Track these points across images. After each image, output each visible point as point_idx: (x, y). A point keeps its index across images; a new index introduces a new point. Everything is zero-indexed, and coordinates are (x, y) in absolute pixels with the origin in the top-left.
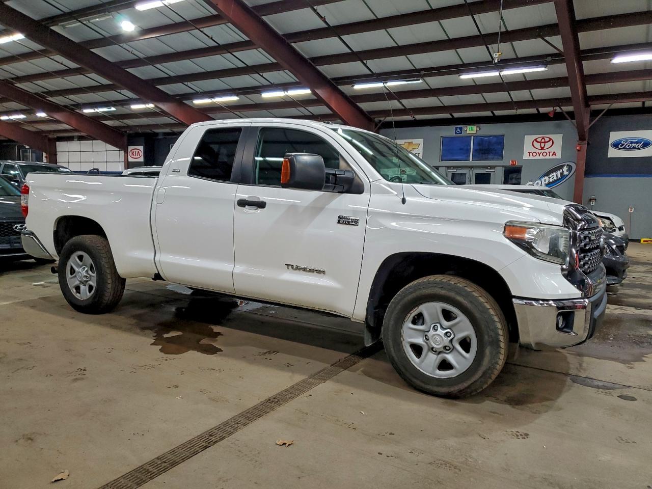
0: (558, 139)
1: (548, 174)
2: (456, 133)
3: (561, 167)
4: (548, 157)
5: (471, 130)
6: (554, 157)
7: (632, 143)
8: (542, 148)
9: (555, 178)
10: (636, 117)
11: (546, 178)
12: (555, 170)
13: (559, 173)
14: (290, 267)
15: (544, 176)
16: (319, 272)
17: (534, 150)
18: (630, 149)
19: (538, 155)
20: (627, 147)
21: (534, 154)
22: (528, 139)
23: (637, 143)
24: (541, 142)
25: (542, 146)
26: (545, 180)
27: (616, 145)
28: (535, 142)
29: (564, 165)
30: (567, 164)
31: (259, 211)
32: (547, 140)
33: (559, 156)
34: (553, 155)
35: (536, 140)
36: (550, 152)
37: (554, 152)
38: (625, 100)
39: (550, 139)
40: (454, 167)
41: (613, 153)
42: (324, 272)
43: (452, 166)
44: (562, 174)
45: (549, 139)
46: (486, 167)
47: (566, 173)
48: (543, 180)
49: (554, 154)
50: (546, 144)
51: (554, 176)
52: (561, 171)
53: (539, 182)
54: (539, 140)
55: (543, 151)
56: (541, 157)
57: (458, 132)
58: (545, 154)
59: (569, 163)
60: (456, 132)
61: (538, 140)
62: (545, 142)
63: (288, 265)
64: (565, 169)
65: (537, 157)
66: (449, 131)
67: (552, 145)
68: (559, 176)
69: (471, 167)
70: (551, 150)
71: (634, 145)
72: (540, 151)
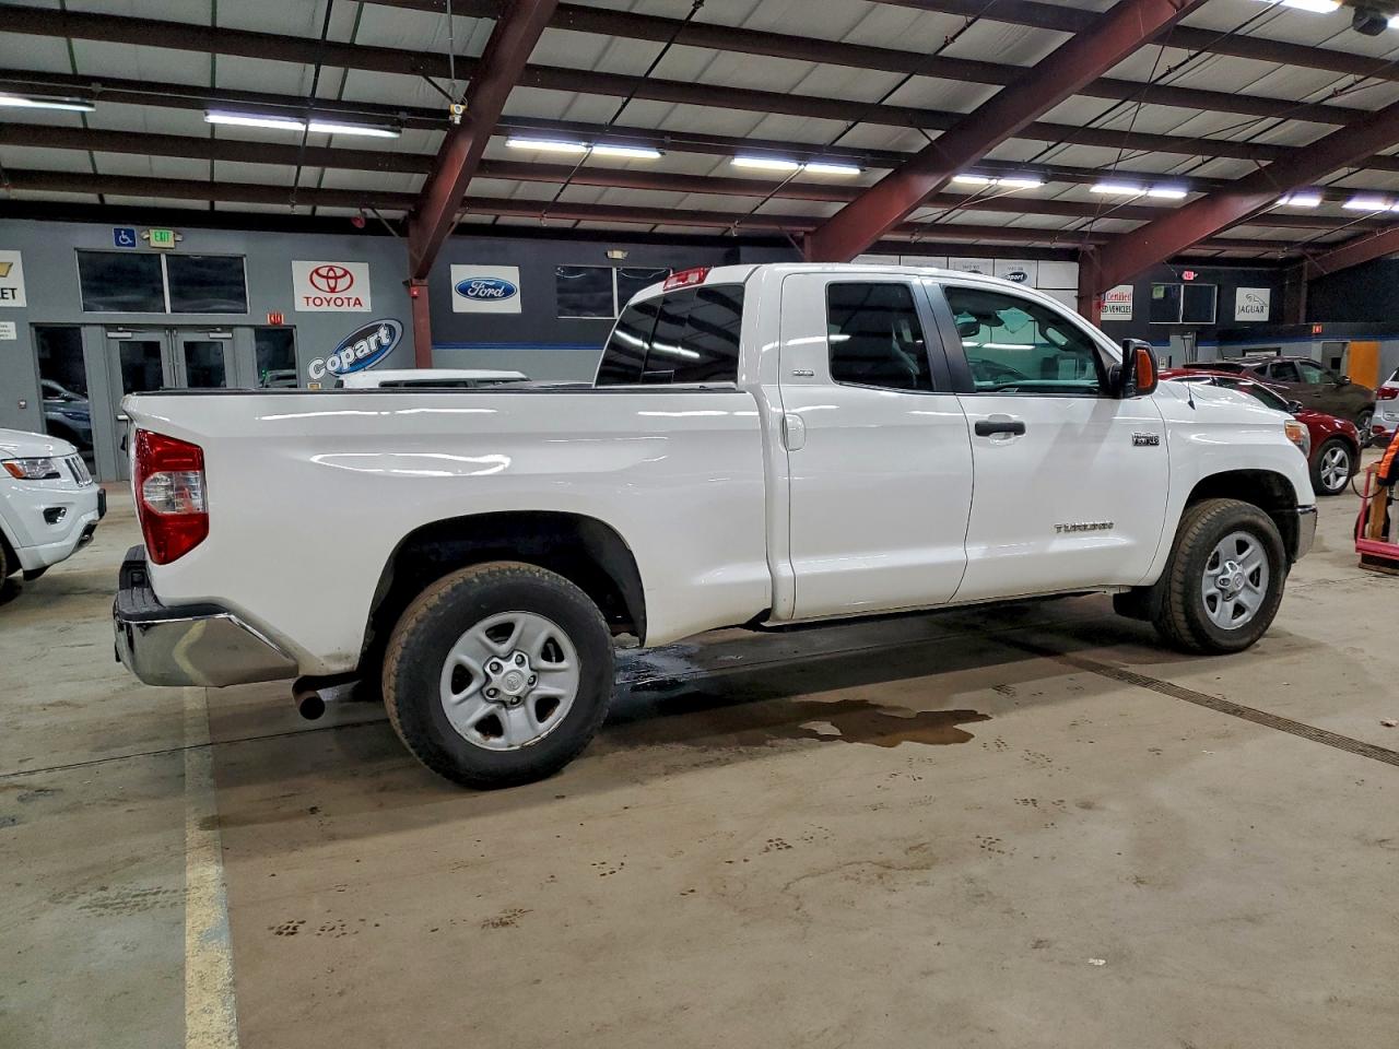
0: (360, 271)
1: (351, 343)
2: (118, 244)
3: (375, 329)
4: (345, 309)
5: (160, 239)
6: (357, 309)
7: (487, 287)
8: (333, 290)
9: (367, 351)
10: (483, 242)
11: (349, 350)
12: (364, 335)
13: (372, 339)
14: (1062, 529)
15: (343, 347)
16: (1104, 526)
17: (314, 293)
18: (485, 298)
19: (325, 303)
20: (480, 294)
21: (318, 302)
22: (301, 270)
23: (494, 287)
24: (327, 278)
25: (332, 285)
26: (348, 356)
27: (464, 290)
28: (315, 276)
29: (379, 326)
30: (384, 322)
31: (1013, 438)
32: (339, 272)
33: (367, 307)
34: (355, 304)
35: (316, 271)
36: (349, 299)
37: (357, 299)
38: (480, 211)
39: (346, 272)
40: (128, 327)
41: (461, 304)
42: (1110, 526)
43: (120, 325)
44: (378, 342)
45: (342, 272)
46: (211, 328)
47: (385, 341)
48: (343, 354)
49: (358, 302)
50: (339, 280)
51: (365, 347)
52: (376, 336)
53: (336, 358)
54: (323, 272)
55: (334, 296)
56: (333, 308)
57: (125, 240)
58: (339, 302)
59: (388, 322)
60: (117, 239)
61: (320, 271)
62: (336, 278)
63: (1059, 528)
64: (383, 333)
65: (325, 308)
66: (100, 238)
67: (350, 285)
68: (374, 347)
69: (171, 328)
70: (352, 293)
71: (490, 291)
72: (329, 296)
